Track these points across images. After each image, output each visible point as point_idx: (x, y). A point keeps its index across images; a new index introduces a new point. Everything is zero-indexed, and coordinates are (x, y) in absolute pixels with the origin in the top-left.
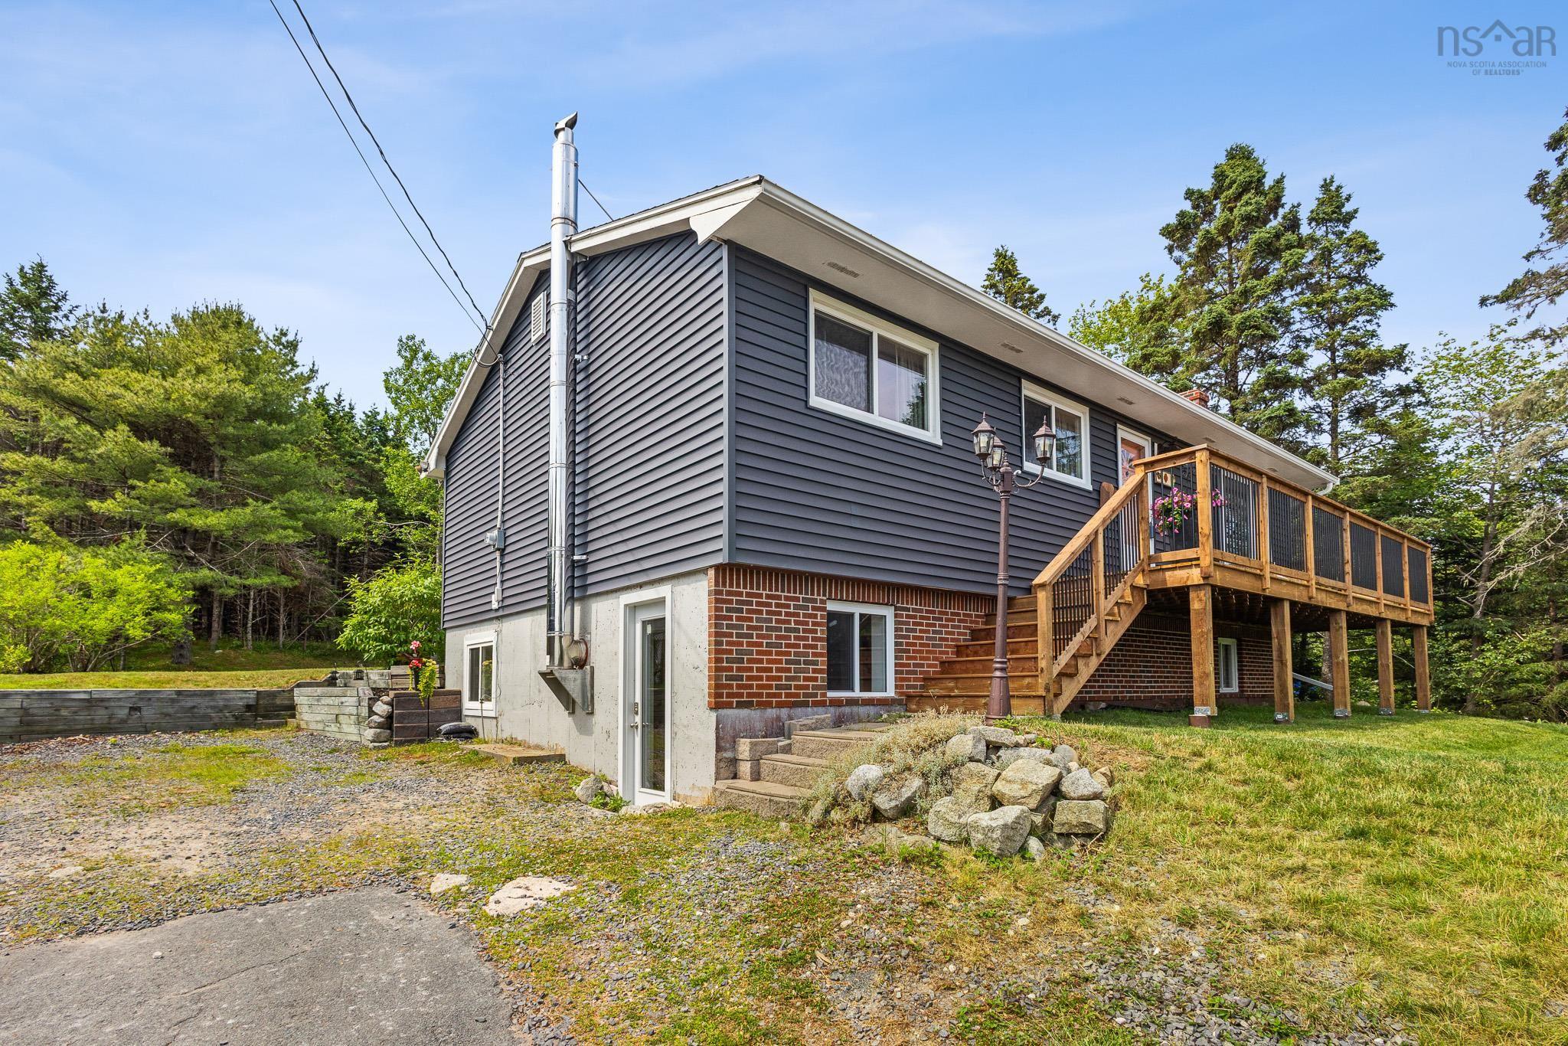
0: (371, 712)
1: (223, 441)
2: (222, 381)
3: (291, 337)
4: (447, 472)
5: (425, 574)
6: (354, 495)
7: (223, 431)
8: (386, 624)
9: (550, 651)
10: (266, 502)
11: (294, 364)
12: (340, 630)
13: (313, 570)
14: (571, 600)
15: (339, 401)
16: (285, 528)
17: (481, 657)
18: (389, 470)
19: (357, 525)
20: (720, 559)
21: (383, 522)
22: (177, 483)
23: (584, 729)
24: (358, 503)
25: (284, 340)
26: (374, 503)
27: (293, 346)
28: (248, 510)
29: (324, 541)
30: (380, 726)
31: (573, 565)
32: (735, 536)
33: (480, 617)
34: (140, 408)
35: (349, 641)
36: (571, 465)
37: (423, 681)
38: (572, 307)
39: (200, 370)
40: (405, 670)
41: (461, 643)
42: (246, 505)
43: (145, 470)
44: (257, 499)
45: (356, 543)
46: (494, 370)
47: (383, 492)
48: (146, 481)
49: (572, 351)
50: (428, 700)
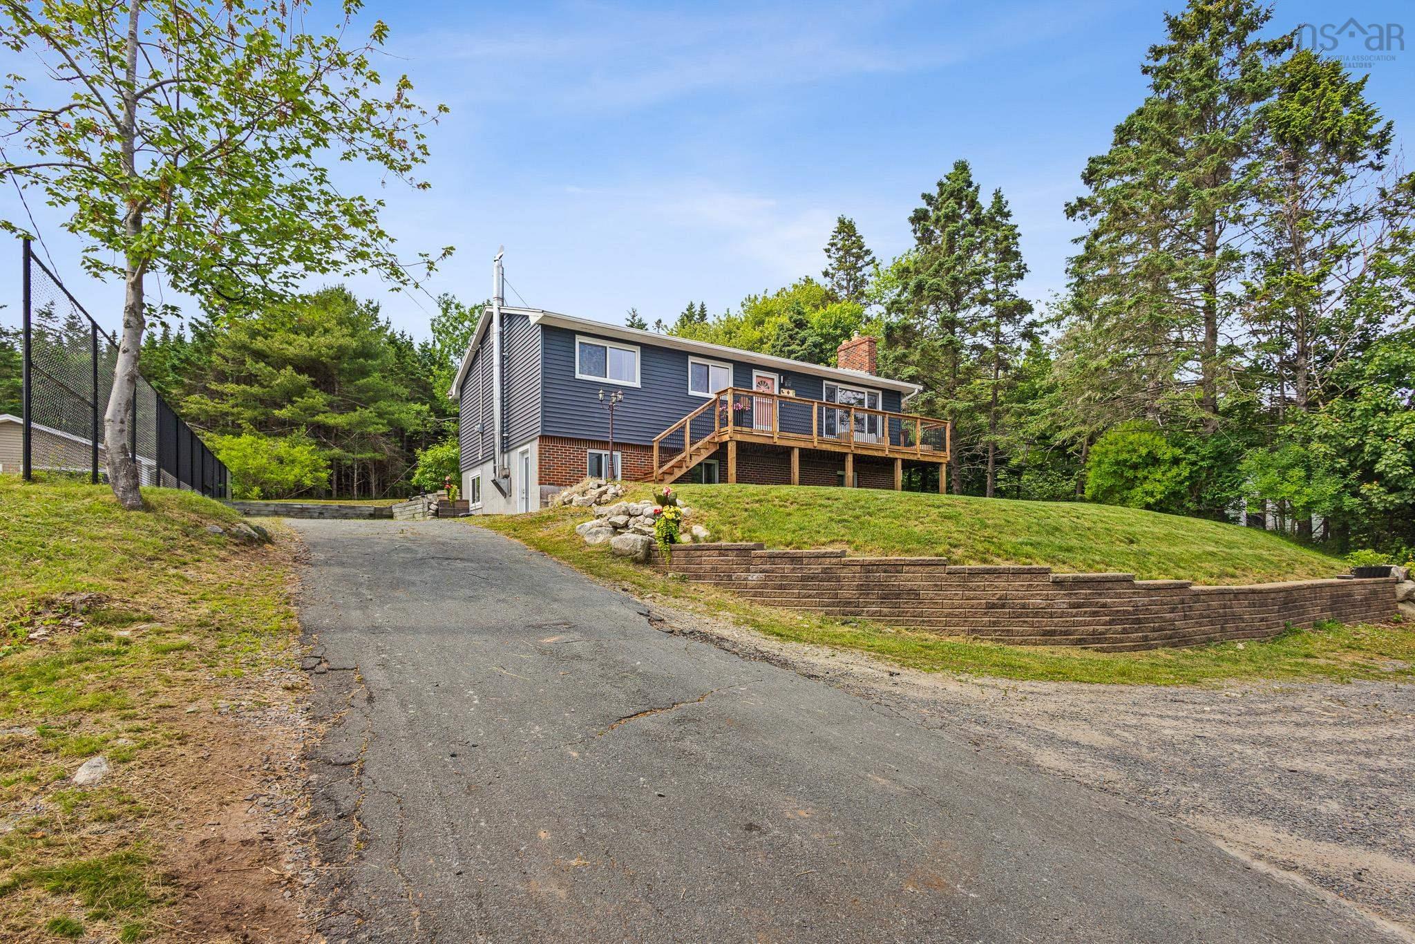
0: (429, 509)
1: (341, 371)
2: (340, 338)
3: (375, 304)
4: (461, 396)
5: (454, 447)
6: (415, 400)
7: (341, 366)
8: (435, 472)
9: (495, 472)
10: (366, 409)
11: (377, 320)
12: (414, 474)
13: (391, 450)
14: (503, 452)
15: (402, 336)
16: (377, 424)
17: (476, 483)
18: (436, 385)
19: (418, 422)
20: (539, 434)
21: (433, 418)
22: (319, 398)
23: (509, 503)
24: (417, 407)
25: (371, 307)
26: (427, 407)
27: (376, 310)
28: (357, 413)
29: (398, 431)
30: (433, 514)
31: (503, 438)
32: (543, 426)
33: (476, 464)
34: (296, 355)
35: (418, 481)
36: (502, 398)
37: (451, 494)
38: (502, 334)
39: (326, 331)
40: (445, 492)
41: (468, 477)
42: (355, 410)
43: (301, 391)
44: (361, 407)
45: (416, 433)
46: (478, 352)
47: (433, 397)
48: (303, 398)
49: (502, 351)
50: (453, 503)
